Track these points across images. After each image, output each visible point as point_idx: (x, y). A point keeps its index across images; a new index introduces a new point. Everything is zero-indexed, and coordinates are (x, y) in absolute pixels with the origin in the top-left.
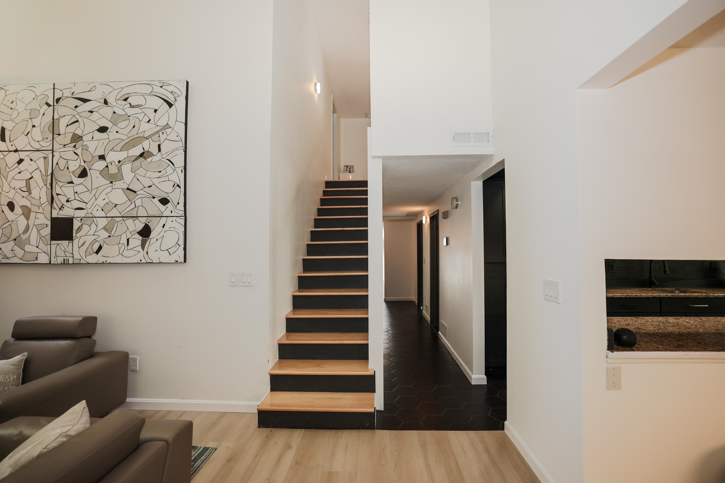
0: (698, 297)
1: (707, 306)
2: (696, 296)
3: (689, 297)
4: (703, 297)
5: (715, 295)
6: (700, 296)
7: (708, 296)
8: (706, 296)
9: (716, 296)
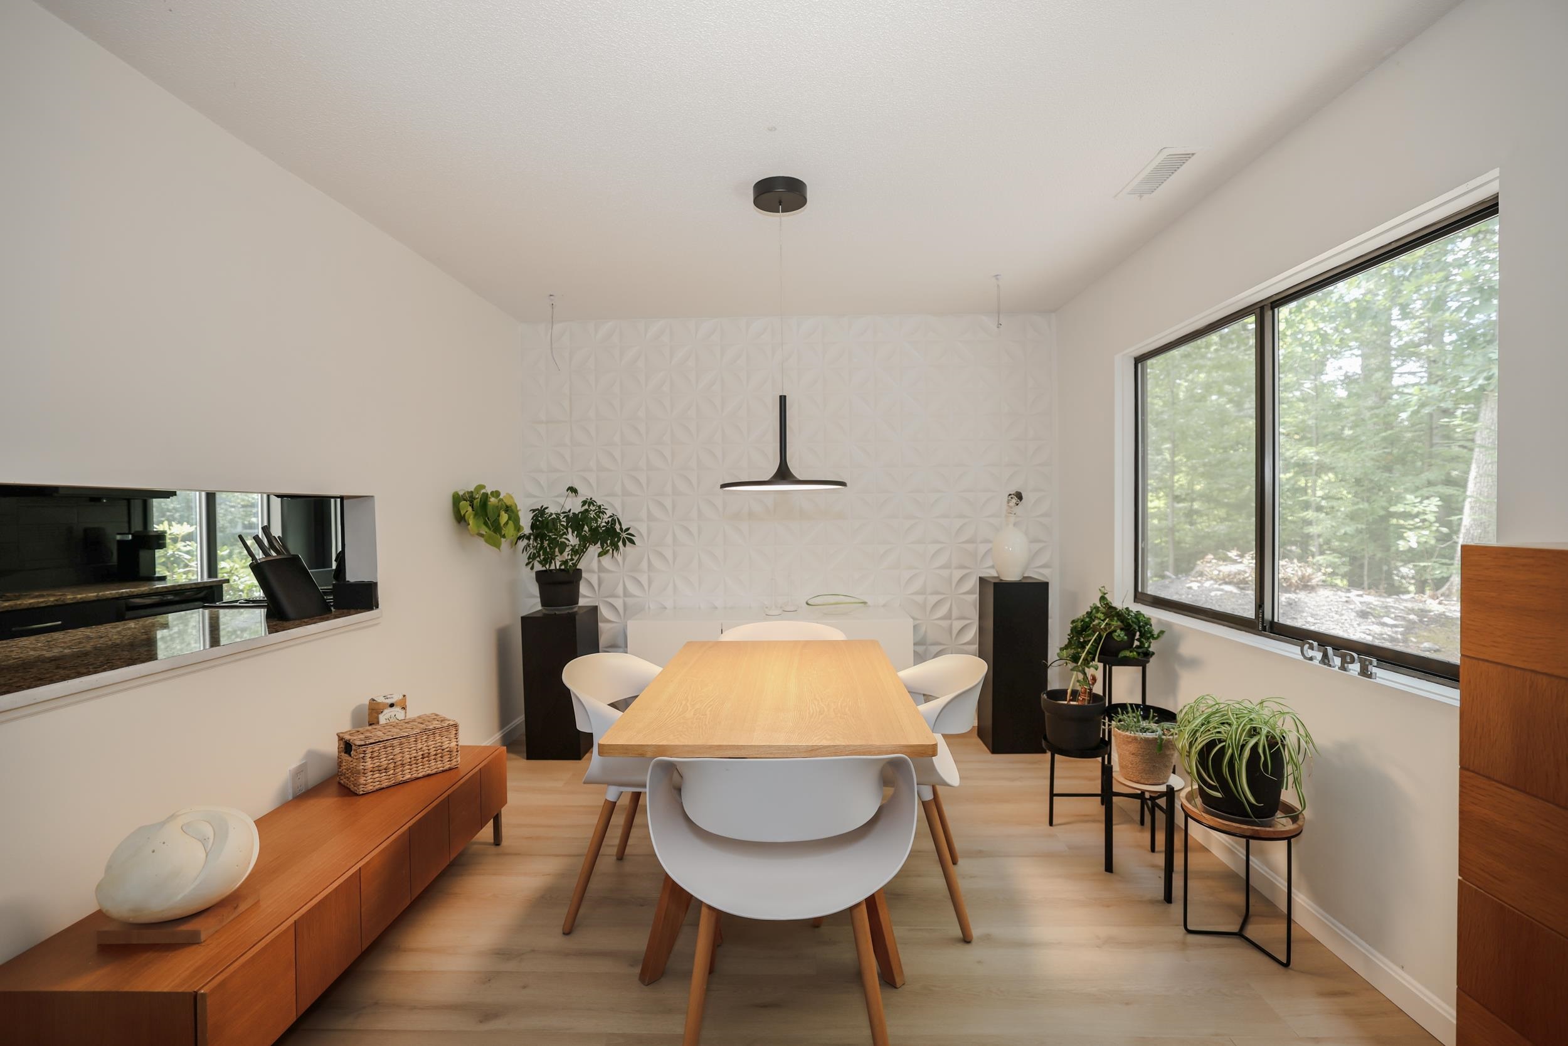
0: (36, 606)
1: (60, 622)
2: (30, 604)
3: (14, 609)
4: (49, 604)
5: (79, 596)
6: (42, 602)
7: (62, 601)
8: (56, 602)
9: (81, 598)
